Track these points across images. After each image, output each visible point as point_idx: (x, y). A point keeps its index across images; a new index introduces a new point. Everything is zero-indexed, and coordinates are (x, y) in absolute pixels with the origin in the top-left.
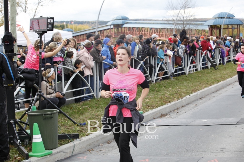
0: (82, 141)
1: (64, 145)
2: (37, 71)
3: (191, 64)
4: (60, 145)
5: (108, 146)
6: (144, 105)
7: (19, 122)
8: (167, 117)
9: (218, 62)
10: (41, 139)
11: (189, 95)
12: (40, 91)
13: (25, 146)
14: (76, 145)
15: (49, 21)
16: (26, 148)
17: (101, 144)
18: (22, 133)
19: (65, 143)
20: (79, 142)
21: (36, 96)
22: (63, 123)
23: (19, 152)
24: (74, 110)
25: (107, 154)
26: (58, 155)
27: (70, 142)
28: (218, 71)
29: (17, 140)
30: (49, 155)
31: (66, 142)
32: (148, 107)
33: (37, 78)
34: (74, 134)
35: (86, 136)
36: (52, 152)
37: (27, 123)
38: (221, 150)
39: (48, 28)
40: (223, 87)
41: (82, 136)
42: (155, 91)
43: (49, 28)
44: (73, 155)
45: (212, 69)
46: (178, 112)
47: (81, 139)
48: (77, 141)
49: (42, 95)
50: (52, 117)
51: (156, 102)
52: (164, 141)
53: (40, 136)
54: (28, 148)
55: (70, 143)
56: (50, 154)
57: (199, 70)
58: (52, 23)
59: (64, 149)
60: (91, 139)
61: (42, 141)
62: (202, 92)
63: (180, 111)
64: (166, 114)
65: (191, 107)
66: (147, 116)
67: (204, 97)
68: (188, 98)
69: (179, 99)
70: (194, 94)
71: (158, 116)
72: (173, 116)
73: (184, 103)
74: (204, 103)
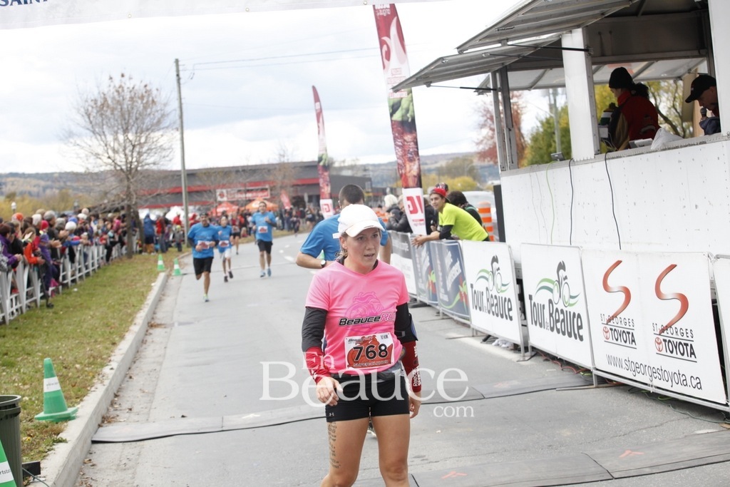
3: (11, 293)
8: (122, 420)
10: (11, 474)
11: (110, 367)
46: (130, 409)
53: (5, 465)
57: (24, 310)
60: (59, 476)
61: (13, 479)
62: (123, 360)
63: (125, 406)
64: (108, 415)
65: (142, 396)
66: (91, 418)
67: (131, 372)
68: (115, 375)
69: (101, 379)
70: (114, 365)
71: (100, 422)
72: (136, 418)
73: (114, 388)
74: (156, 385)
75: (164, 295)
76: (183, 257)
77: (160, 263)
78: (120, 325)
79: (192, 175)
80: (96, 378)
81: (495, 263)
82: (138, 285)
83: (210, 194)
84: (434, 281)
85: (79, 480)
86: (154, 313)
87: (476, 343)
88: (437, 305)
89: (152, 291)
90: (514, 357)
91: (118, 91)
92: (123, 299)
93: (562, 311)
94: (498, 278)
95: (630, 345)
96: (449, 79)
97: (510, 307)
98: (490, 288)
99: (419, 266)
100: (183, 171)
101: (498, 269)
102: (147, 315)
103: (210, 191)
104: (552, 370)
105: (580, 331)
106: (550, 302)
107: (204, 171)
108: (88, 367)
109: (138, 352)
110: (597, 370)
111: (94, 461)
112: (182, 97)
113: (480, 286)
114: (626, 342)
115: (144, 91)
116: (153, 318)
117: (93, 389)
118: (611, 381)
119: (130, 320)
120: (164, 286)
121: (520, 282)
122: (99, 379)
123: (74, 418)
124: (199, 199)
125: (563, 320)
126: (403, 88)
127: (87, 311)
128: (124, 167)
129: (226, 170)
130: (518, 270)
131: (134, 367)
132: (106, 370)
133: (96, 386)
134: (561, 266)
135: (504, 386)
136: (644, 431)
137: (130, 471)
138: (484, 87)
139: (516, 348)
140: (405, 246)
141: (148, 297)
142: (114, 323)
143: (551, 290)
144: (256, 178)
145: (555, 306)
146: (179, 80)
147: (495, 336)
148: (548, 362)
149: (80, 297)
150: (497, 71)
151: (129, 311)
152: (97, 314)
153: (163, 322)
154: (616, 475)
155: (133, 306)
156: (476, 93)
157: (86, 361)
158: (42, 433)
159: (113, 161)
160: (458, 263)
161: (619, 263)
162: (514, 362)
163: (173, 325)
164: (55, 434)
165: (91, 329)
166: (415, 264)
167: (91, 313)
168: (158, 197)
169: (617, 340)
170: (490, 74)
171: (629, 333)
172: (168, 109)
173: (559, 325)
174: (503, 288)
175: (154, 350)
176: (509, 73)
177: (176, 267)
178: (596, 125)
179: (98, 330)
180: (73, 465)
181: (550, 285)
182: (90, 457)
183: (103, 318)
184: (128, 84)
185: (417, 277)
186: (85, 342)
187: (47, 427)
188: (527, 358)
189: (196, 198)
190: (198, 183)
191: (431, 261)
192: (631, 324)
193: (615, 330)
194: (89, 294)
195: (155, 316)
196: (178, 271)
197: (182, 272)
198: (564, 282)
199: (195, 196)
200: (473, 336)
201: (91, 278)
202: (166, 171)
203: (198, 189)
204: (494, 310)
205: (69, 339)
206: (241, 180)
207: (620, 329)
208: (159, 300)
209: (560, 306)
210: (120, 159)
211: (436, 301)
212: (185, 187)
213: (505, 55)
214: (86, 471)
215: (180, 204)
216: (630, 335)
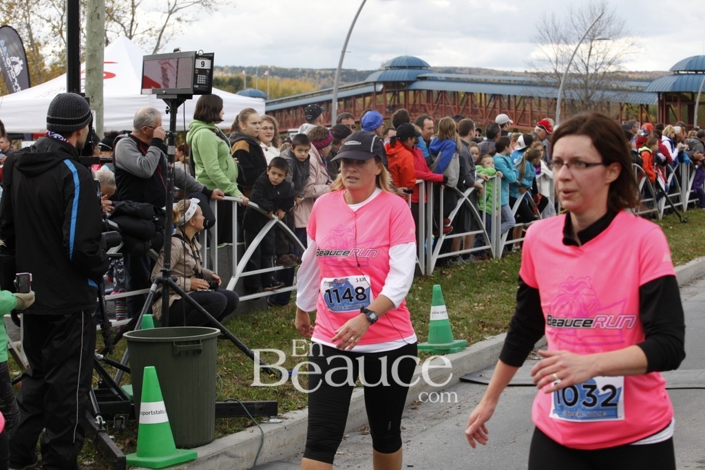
0: (286, 423)
1: (231, 433)
2: (159, 212)
4: (220, 434)
5: (362, 442)
6: (471, 321)
7: (100, 360)
8: (536, 358)
9: (686, 200)
10: (166, 414)
12: (167, 270)
13: (117, 433)
14: (268, 434)
15: (199, 65)
16: (121, 440)
18: (110, 395)
19: (234, 429)
20: (277, 427)
21: (153, 287)
22: (231, 368)
23: (98, 450)
24: (265, 330)
25: (358, 465)
26: (213, 464)
27: (252, 425)
28: (686, 227)
29: (95, 416)
30: (187, 462)
31: (238, 426)
32: (483, 326)
33: (158, 233)
34: (263, 403)
35: (299, 409)
36: (196, 453)
37: (124, 365)
38: (697, 467)
39: (197, 86)
40: (701, 275)
41: (286, 410)
42: (502, 280)
43: (199, 84)
44: (257, 464)
45: (669, 222)
47: (282, 418)
48: (271, 423)
49: (173, 282)
50: (199, 351)
51: (505, 312)
52: (527, 430)
53: (160, 405)
54: (125, 439)
55: (249, 429)
56: (191, 461)
58: (208, 72)
59: (231, 446)
61: (168, 420)
123: (454, 352)
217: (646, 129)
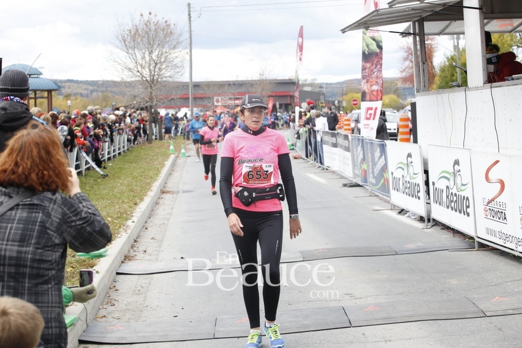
8: (138, 259)
11: (132, 221)
17: (101, 307)
26: (78, 325)
44: (88, 325)
46: (145, 251)
62: (142, 216)
63: (142, 249)
64: (129, 255)
65: (154, 242)
66: (117, 256)
67: (147, 225)
68: (135, 226)
69: (125, 229)
70: (135, 219)
71: (123, 260)
72: (149, 257)
73: (134, 235)
74: (164, 235)
75: (173, 171)
76: (188, 144)
77: (172, 147)
78: (140, 191)
79: (197, 86)
80: (122, 228)
81: (409, 158)
82: (155, 163)
83: (209, 100)
84: (366, 169)
85: (106, 300)
86: (166, 183)
87: (394, 214)
88: (367, 185)
89: (165, 168)
90: (420, 225)
91: (146, 25)
92: (144, 172)
93: (455, 194)
94: (411, 169)
95: (503, 221)
96: (382, 25)
97: (418, 190)
98: (405, 176)
99: (355, 157)
100: (190, 83)
101: (412, 162)
102: (160, 185)
103: (209, 98)
104: (446, 237)
105: (468, 209)
106: (447, 187)
107: (205, 84)
108: (117, 220)
109: (152, 210)
110: (479, 237)
111: (117, 287)
112: (192, 30)
113: (398, 174)
114: (499, 219)
115: (165, 24)
116: (164, 187)
117: (119, 236)
118: (488, 246)
119: (148, 188)
120: (174, 164)
121: (426, 172)
122: (124, 229)
123: (104, 256)
124: (201, 103)
125: (456, 201)
126: (349, 30)
127: (118, 180)
128: (148, 79)
129: (221, 83)
130: (425, 163)
131: (149, 221)
132: (129, 223)
133: (121, 234)
134: (457, 163)
135: (412, 246)
136: (510, 283)
137: (142, 296)
138: (407, 32)
139: (421, 219)
140: (346, 143)
141: (162, 172)
142: (136, 190)
143: (448, 179)
144: (243, 90)
145: (451, 191)
146: (190, 18)
147: (407, 210)
148: (443, 231)
149: (113, 170)
150: (416, 21)
151: (148, 181)
152: (125, 182)
153: (171, 190)
154: (488, 314)
155: (151, 177)
156: (401, 36)
157: (116, 216)
158: (81, 266)
159: (141, 74)
160: (383, 157)
161: (497, 162)
162: (419, 229)
163: (178, 192)
164: (90, 267)
165: (120, 193)
166: (353, 156)
167: (121, 181)
168: (172, 101)
169: (493, 217)
170: (411, 23)
171: (502, 212)
172: (182, 39)
173: (453, 204)
174: (415, 176)
175: (164, 210)
176: (425, 23)
177: (183, 151)
178: (486, 63)
179: (125, 194)
180: (102, 289)
181: (448, 176)
182: (114, 284)
183: (129, 185)
184: (154, 20)
185: (354, 165)
186: (115, 202)
187: (85, 261)
188: (429, 227)
189: (199, 102)
190: (202, 92)
191: (364, 154)
192: (504, 206)
193: (492, 210)
194: (120, 168)
195: (166, 185)
196: (184, 154)
197: (187, 154)
198: (457, 174)
199: (199, 101)
200: (391, 209)
201: (122, 156)
202: (178, 82)
203: (201, 96)
204: (407, 191)
205: (104, 199)
206: (232, 91)
207: (496, 209)
208: (170, 174)
209: (454, 191)
210: (146, 73)
211: (367, 183)
212: (192, 94)
213: (422, 10)
214: (111, 294)
215: (188, 107)
216: (503, 214)
217: (75, 113)
